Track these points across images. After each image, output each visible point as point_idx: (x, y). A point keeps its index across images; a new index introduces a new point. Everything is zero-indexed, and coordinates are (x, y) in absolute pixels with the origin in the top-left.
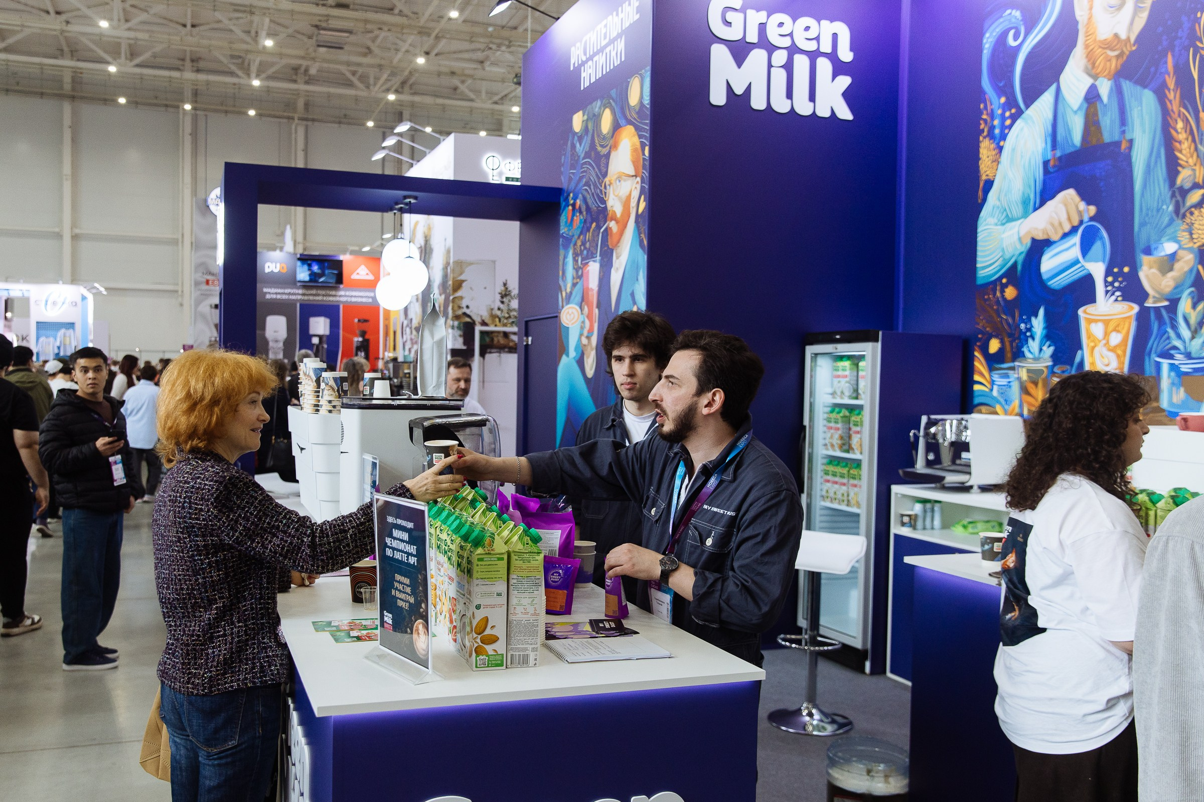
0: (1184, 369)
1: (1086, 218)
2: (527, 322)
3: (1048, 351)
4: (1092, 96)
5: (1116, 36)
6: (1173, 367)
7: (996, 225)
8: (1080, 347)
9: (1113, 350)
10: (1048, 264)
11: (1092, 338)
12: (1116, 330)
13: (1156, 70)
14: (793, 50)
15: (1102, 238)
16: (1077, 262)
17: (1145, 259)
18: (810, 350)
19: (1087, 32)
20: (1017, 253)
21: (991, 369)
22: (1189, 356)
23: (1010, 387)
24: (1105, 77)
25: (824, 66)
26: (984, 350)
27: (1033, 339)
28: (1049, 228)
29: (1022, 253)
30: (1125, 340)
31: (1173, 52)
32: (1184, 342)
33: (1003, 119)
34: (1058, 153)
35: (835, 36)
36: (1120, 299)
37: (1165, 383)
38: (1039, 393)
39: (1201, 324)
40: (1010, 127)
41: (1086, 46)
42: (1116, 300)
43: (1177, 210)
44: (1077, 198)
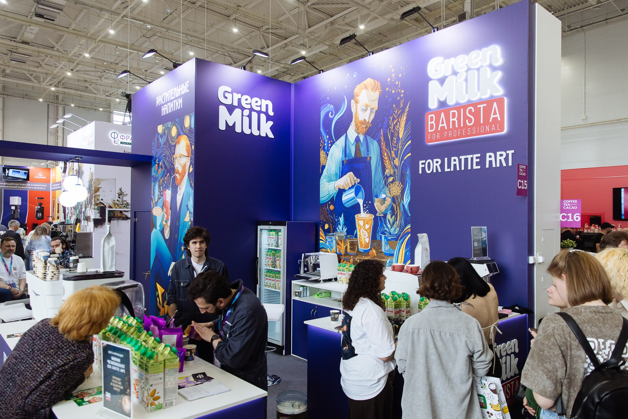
0: (389, 238)
1: (357, 183)
2: (135, 212)
4: (357, 140)
5: (365, 120)
6: (385, 238)
7: (327, 182)
8: (356, 229)
9: (366, 230)
10: (345, 198)
12: (367, 223)
13: (378, 134)
14: (251, 110)
15: (362, 191)
16: (354, 198)
17: (376, 199)
18: (259, 227)
19: (355, 117)
20: (334, 193)
21: (325, 235)
22: (390, 234)
23: (332, 242)
24: (362, 134)
25: (263, 117)
26: (323, 227)
27: (340, 225)
28: (345, 185)
29: (335, 193)
30: (370, 227)
31: (383, 129)
32: (389, 229)
33: (328, 144)
34: (347, 159)
35: (267, 106)
37: (383, 243)
38: (342, 244)
39: (394, 223)
40: (331, 147)
41: (355, 122)
42: (367, 213)
43: (385, 183)
44: (354, 176)
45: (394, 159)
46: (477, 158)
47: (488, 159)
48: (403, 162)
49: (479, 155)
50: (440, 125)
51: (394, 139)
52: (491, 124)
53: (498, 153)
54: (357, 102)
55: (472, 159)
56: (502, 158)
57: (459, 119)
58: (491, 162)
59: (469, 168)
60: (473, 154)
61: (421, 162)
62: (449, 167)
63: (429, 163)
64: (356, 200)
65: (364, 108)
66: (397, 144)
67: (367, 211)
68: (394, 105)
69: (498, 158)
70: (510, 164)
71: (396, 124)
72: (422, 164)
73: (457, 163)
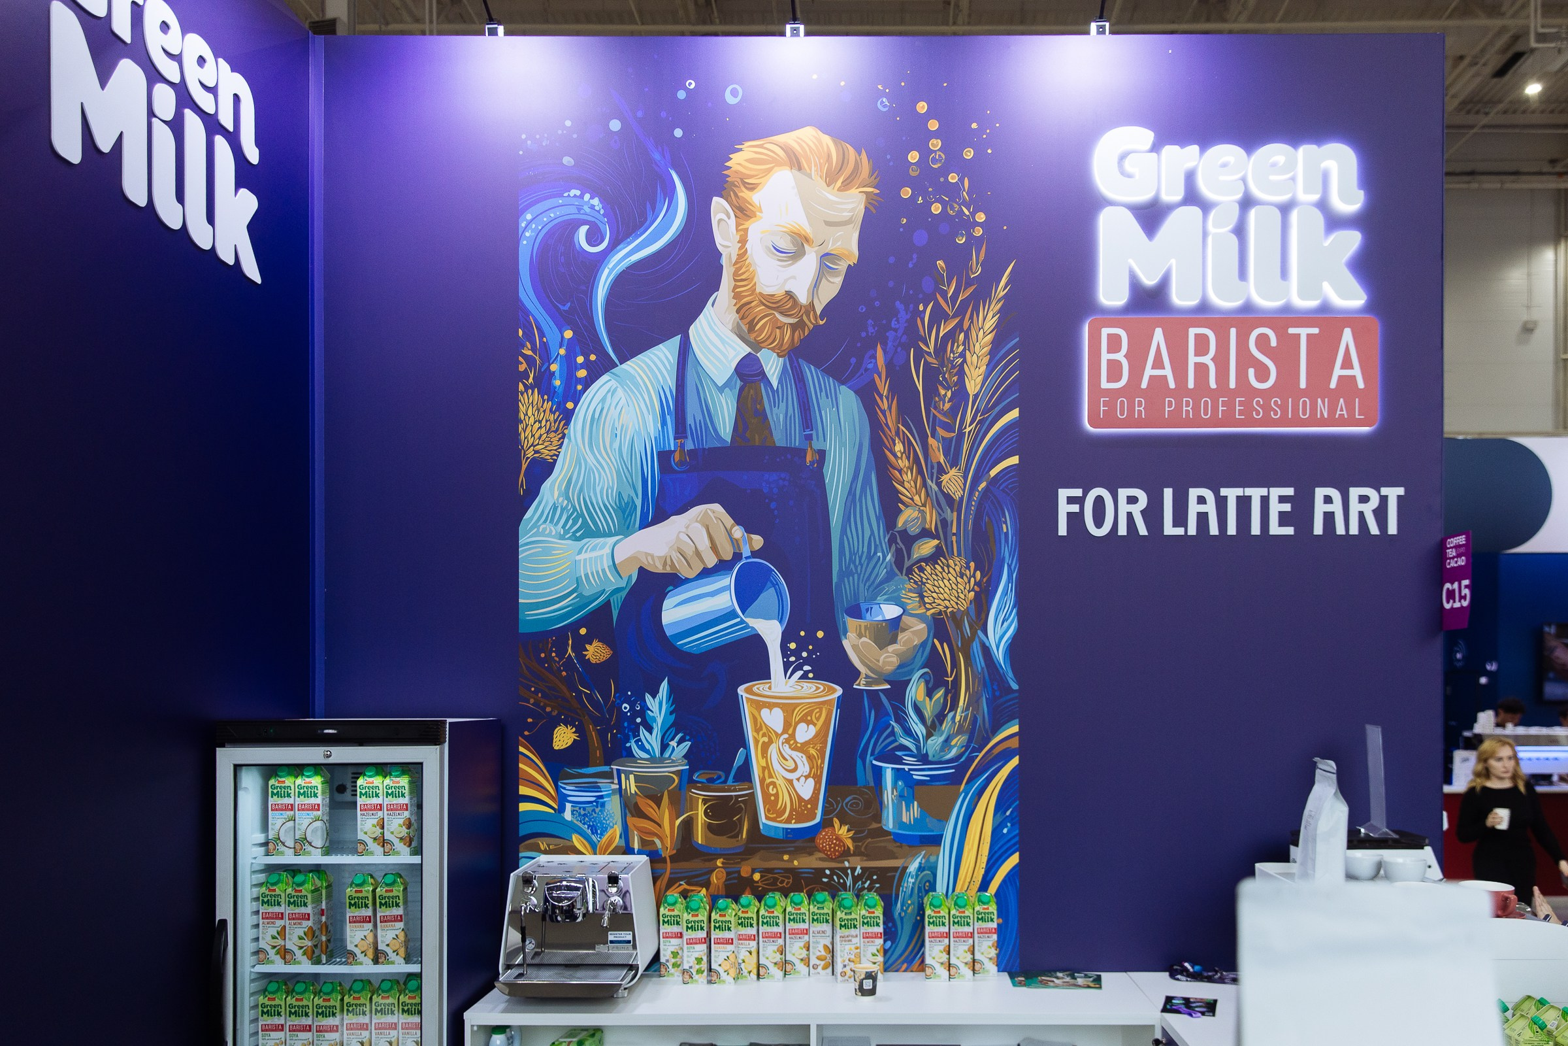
0: (917, 776)
1: (746, 552)
3: (679, 750)
4: (749, 372)
5: (789, 295)
6: (899, 774)
7: (562, 537)
8: (742, 742)
9: (802, 748)
10: (677, 613)
11: (764, 730)
12: (805, 719)
13: (859, 363)
15: (776, 585)
16: (732, 615)
17: (851, 623)
18: (229, 757)
19: (735, 274)
20: (609, 589)
21: (556, 776)
22: (924, 759)
23: (603, 805)
24: (773, 349)
26: (541, 743)
27: (650, 730)
28: (676, 556)
29: (618, 589)
30: (820, 736)
31: (884, 345)
32: (917, 740)
33: (570, 366)
34: (689, 445)
36: (811, 675)
37: (889, 795)
38: (665, 815)
39: (940, 717)
40: (588, 382)
41: (737, 296)
42: (805, 676)
43: (899, 561)
44: (729, 521)
45: (942, 471)
46: (1282, 499)
47: (1320, 508)
48: (983, 485)
49: (1290, 491)
50: (1149, 372)
51: (943, 392)
52: (1333, 396)
53: (1355, 492)
54: (743, 212)
55: (1265, 501)
56: (1368, 509)
57: (1221, 361)
58: (1329, 517)
59: (1256, 530)
60: (1268, 485)
61: (1063, 494)
62: (1180, 518)
63: (1099, 501)
64: (742, 622)
65: (785, 244)
66: (953, 412)
67: (807, 668)
68: (940, 263)
69: (1355, 507)
70: (1393, 529)
71: (951, 336)
72: (1071, 500)
73: (1210, 508)
